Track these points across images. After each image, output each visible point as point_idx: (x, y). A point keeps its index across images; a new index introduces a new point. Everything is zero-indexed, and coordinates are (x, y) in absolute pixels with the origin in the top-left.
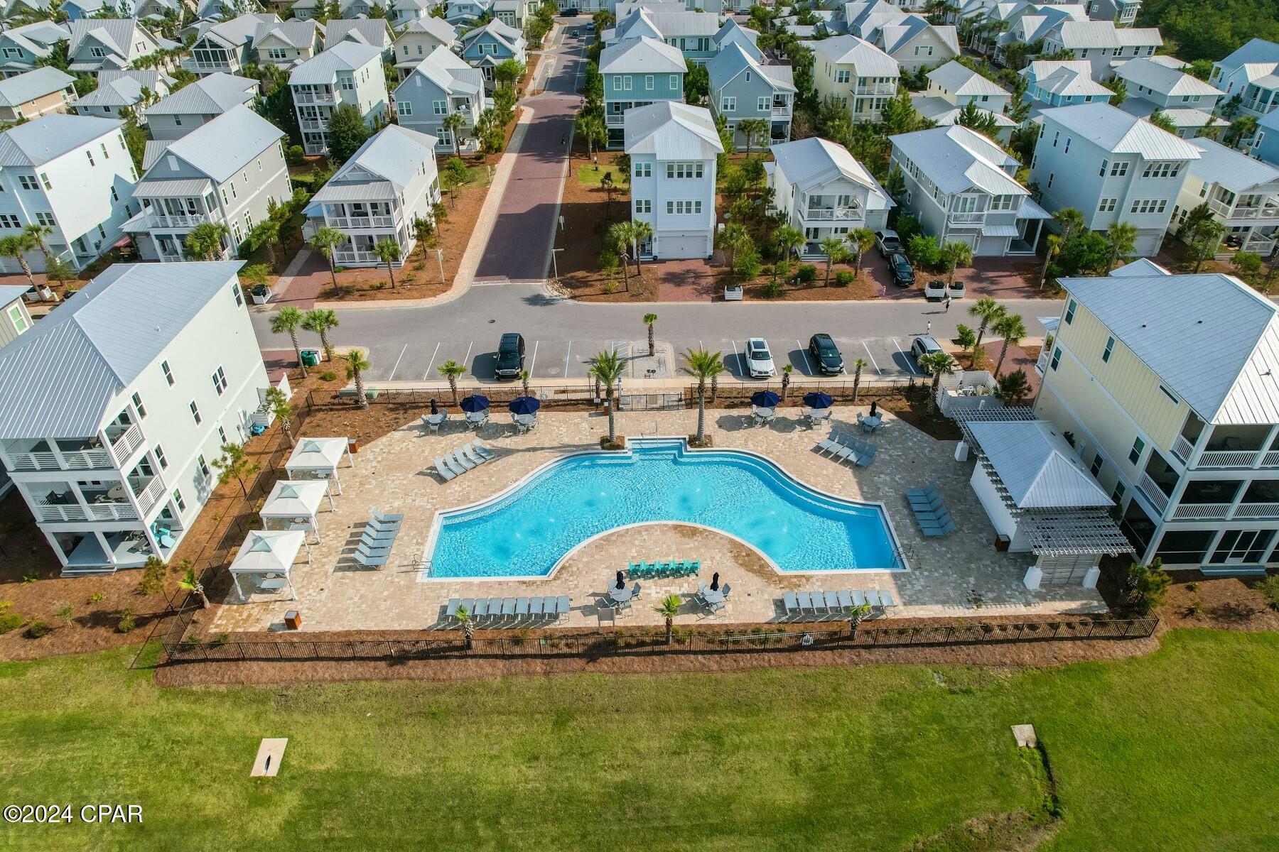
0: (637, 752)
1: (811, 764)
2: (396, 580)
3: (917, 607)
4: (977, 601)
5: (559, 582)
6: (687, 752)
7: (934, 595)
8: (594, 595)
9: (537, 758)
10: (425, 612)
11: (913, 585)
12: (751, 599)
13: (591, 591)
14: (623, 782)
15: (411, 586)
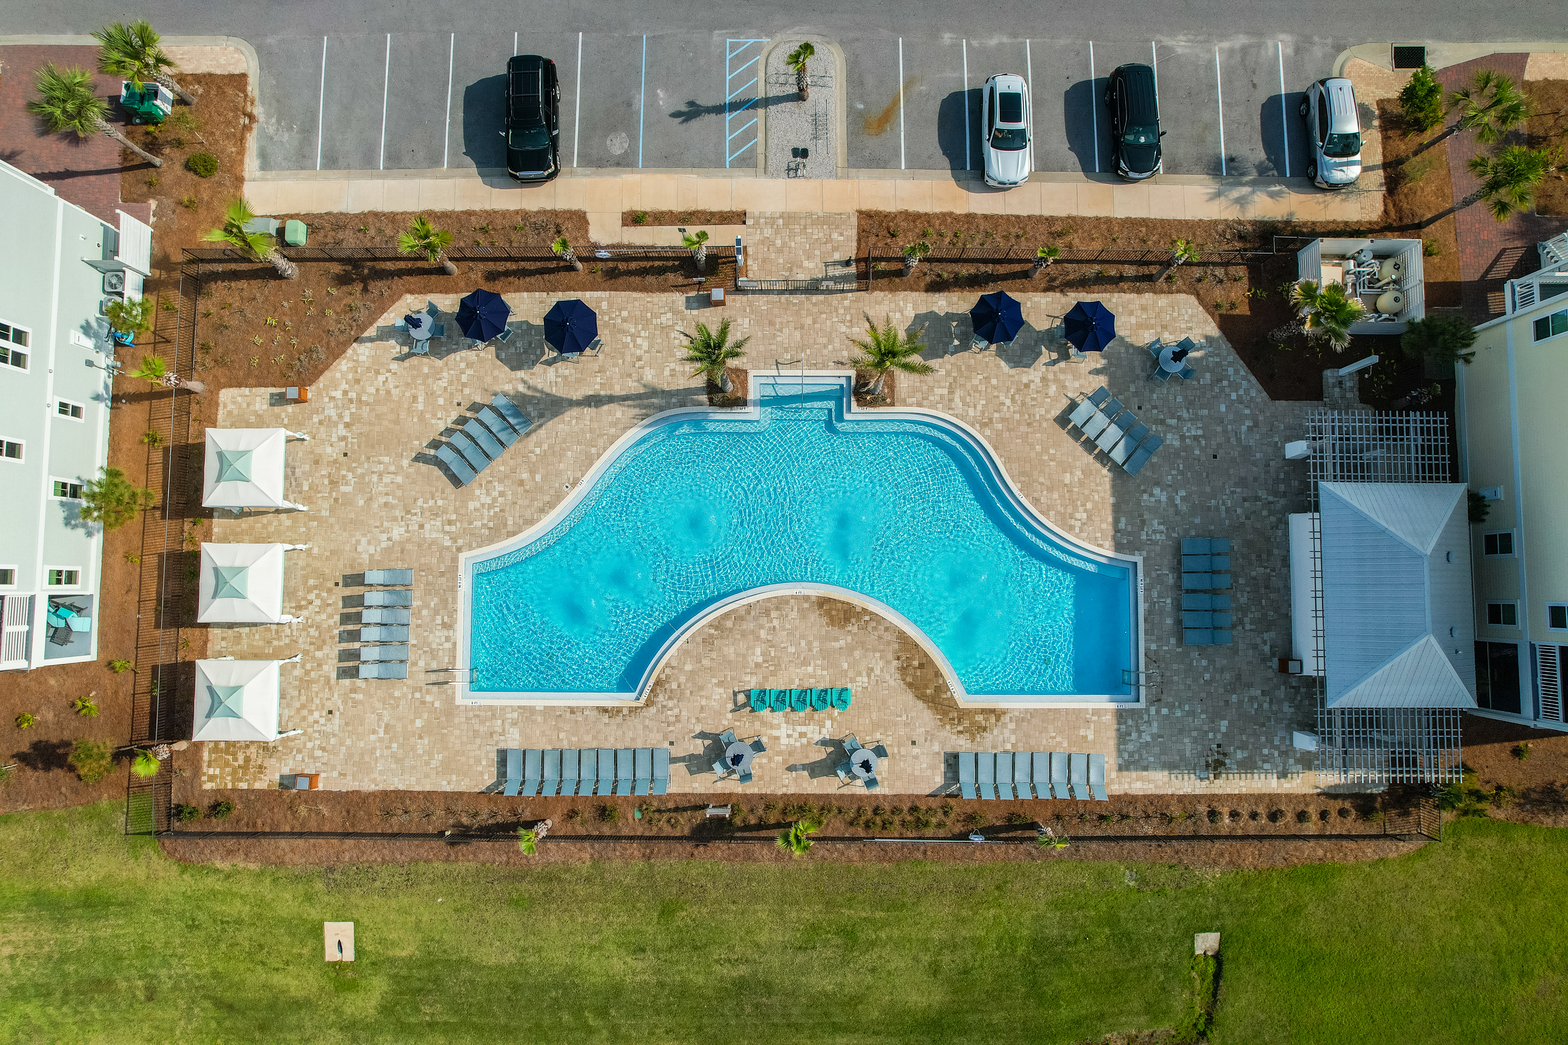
0: (758, 946)
1: (953, 966)
2: (429, 698)
3: (1134, 774)
4: (1217, 767)
5: (653, 710)
6: (814, 948)
7: (1163, 752)
8: (703, 735)
9: (643, 950)
10: (478, 761)
11: (1140, 732)
12: (916, 750)
13: (698, 730)
14: (742, 977)
15: (450, 709)
